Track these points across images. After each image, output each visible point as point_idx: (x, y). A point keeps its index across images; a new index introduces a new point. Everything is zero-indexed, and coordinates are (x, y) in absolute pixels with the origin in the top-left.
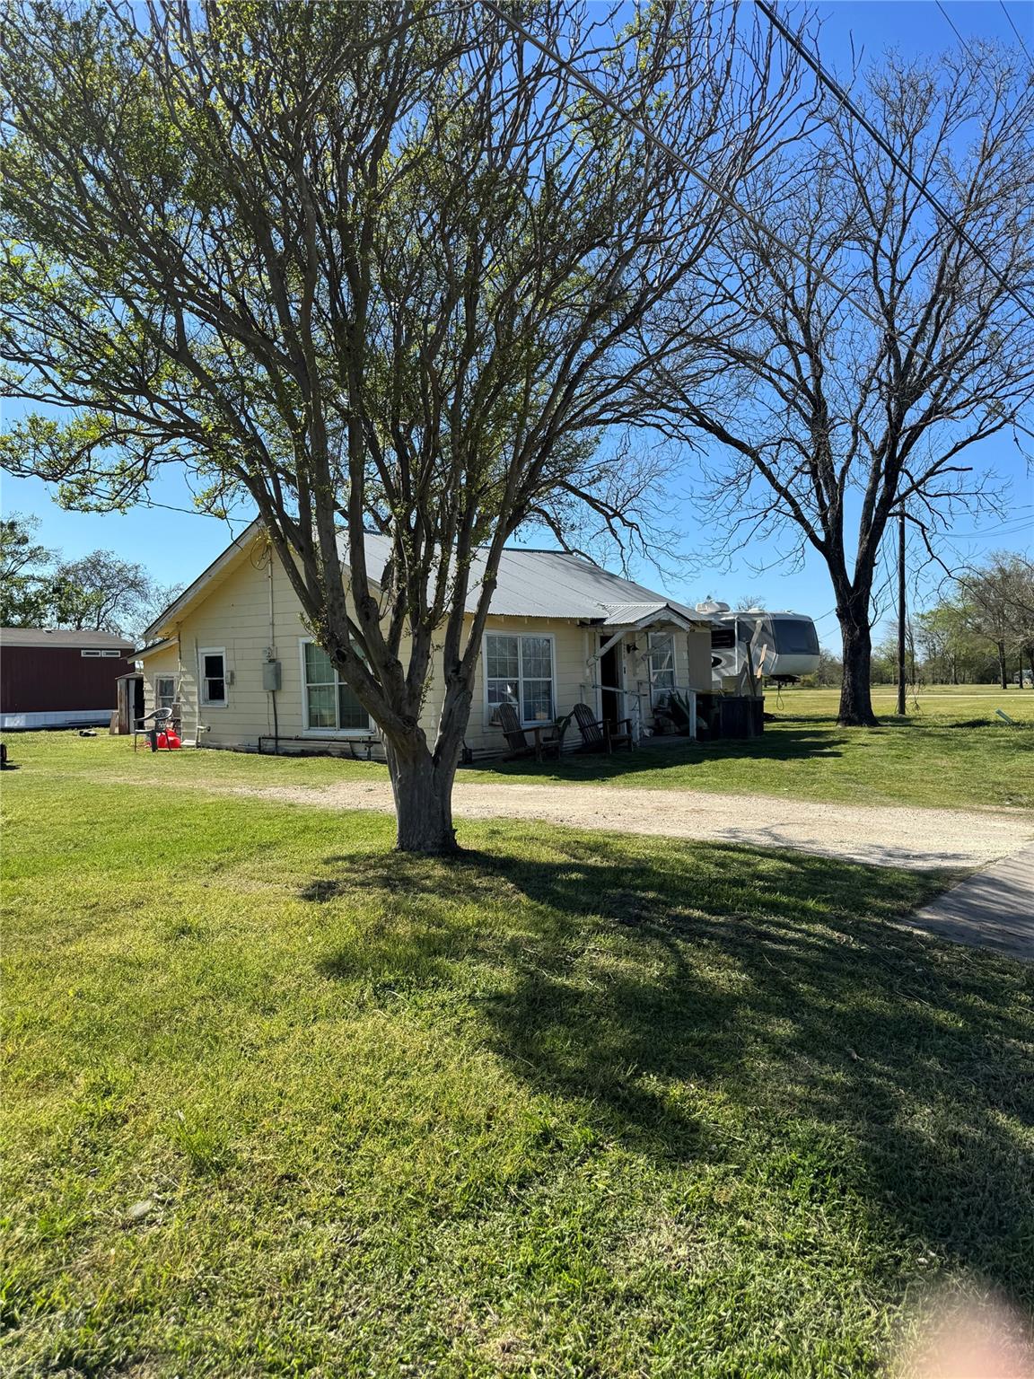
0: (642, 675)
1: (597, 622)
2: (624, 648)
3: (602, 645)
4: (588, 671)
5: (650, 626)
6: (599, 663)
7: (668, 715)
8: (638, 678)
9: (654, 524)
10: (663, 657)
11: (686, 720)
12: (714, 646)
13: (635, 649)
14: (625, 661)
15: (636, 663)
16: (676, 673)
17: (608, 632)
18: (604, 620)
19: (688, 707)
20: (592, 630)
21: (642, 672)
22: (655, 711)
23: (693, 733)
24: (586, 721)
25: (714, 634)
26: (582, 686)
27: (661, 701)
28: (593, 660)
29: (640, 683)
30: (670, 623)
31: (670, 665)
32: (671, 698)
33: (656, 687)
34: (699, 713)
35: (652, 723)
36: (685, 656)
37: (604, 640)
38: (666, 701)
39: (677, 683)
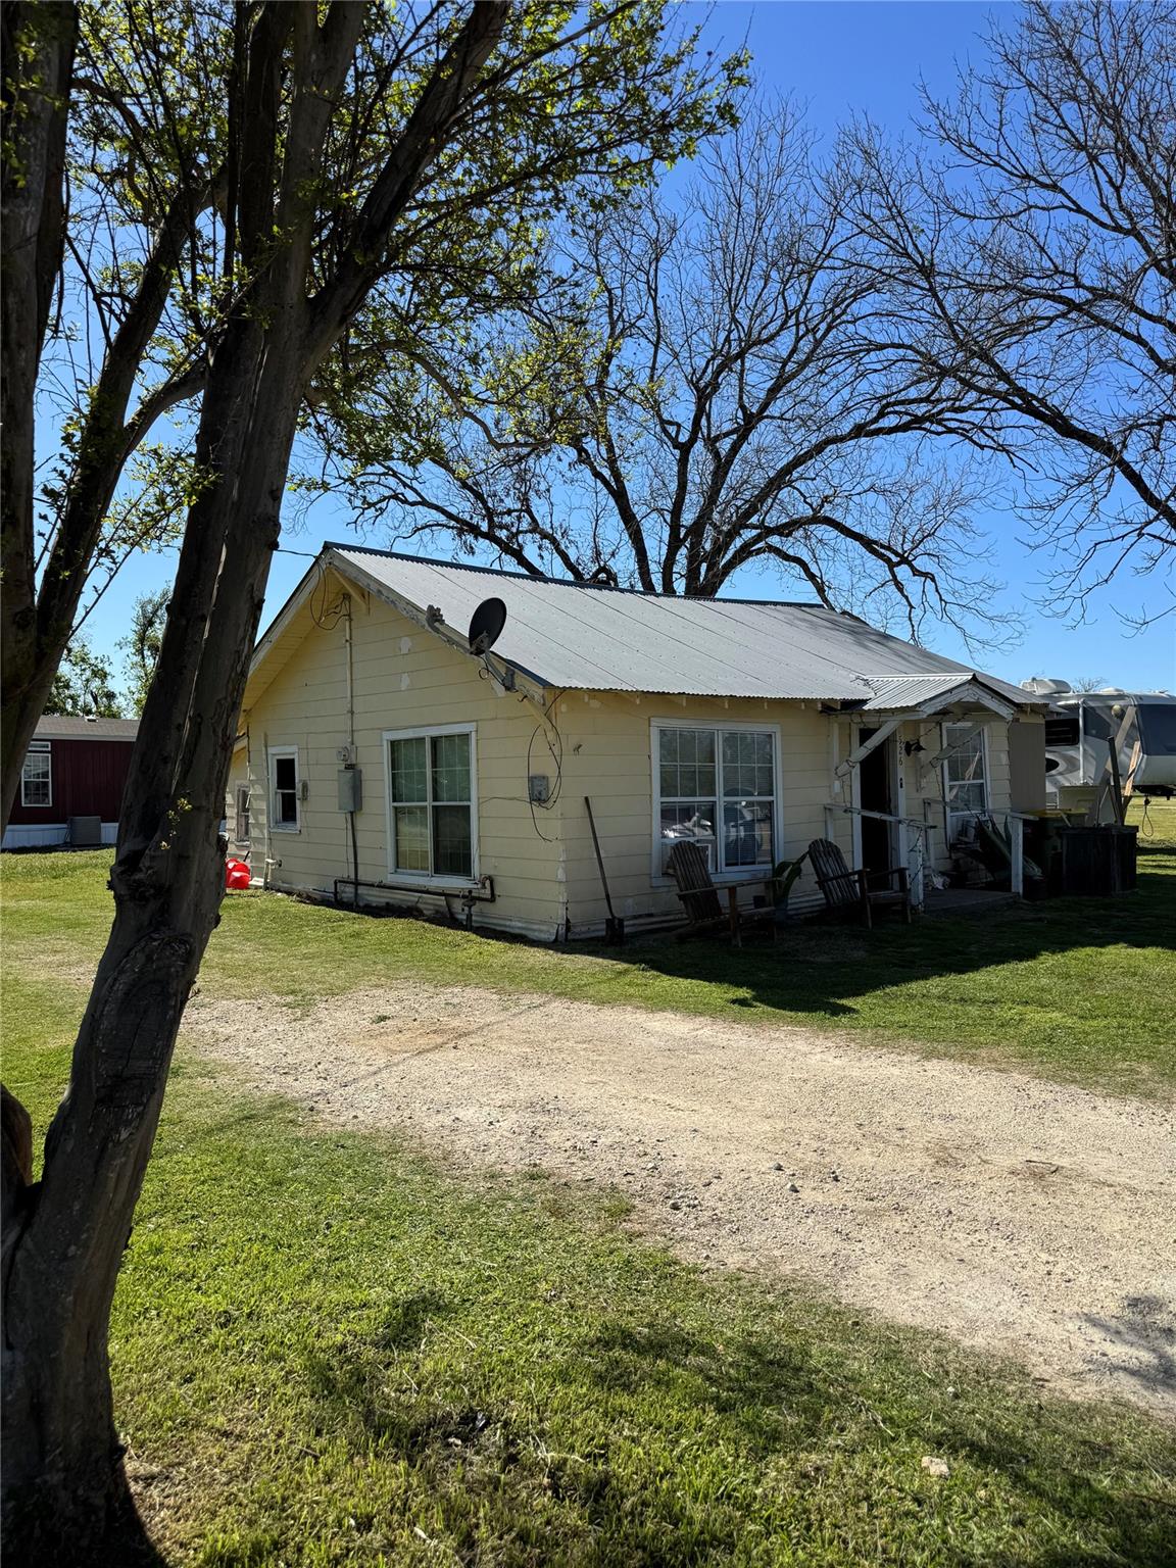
0: (931, 790)
1: (852, 706)
2: (900, 748)
3: (862, 741)
4: (837, 784)
5: (944, 713)
6: (857, 771)
7: (973, 854)
8: (924, 795)
9: (955, 573)
10: (966, 763)
11: (1004, 864)
12: (1049, 742)
13: (919, 748)
14: (902, 769)
15: (920, 771)
16: (988, 789)
17: (871, 722)
18: (865, 702)
19: (1008, 842)
20: (844, 718)
21: (931, 787)
22: (952, 847)
23: (1018, 886)
24: (830, 869)
25: (1049, 724)
26: (828, 809)
27: (963, 831)
28: (844, 767)
29: (927, 803)
30: (978, 707)
31: (979, 774)
32: (980, 828)
33: (953, 809)
34: (1028, 852)
35: (947, 865)
36: (1004, 759)
37: (866, 734)
38: (972, 832)
39: (990, 804)
